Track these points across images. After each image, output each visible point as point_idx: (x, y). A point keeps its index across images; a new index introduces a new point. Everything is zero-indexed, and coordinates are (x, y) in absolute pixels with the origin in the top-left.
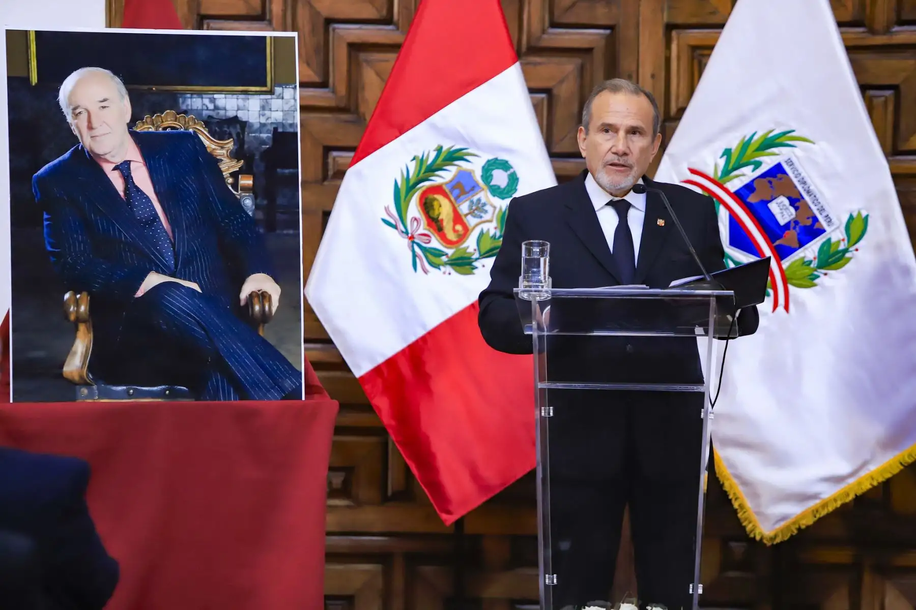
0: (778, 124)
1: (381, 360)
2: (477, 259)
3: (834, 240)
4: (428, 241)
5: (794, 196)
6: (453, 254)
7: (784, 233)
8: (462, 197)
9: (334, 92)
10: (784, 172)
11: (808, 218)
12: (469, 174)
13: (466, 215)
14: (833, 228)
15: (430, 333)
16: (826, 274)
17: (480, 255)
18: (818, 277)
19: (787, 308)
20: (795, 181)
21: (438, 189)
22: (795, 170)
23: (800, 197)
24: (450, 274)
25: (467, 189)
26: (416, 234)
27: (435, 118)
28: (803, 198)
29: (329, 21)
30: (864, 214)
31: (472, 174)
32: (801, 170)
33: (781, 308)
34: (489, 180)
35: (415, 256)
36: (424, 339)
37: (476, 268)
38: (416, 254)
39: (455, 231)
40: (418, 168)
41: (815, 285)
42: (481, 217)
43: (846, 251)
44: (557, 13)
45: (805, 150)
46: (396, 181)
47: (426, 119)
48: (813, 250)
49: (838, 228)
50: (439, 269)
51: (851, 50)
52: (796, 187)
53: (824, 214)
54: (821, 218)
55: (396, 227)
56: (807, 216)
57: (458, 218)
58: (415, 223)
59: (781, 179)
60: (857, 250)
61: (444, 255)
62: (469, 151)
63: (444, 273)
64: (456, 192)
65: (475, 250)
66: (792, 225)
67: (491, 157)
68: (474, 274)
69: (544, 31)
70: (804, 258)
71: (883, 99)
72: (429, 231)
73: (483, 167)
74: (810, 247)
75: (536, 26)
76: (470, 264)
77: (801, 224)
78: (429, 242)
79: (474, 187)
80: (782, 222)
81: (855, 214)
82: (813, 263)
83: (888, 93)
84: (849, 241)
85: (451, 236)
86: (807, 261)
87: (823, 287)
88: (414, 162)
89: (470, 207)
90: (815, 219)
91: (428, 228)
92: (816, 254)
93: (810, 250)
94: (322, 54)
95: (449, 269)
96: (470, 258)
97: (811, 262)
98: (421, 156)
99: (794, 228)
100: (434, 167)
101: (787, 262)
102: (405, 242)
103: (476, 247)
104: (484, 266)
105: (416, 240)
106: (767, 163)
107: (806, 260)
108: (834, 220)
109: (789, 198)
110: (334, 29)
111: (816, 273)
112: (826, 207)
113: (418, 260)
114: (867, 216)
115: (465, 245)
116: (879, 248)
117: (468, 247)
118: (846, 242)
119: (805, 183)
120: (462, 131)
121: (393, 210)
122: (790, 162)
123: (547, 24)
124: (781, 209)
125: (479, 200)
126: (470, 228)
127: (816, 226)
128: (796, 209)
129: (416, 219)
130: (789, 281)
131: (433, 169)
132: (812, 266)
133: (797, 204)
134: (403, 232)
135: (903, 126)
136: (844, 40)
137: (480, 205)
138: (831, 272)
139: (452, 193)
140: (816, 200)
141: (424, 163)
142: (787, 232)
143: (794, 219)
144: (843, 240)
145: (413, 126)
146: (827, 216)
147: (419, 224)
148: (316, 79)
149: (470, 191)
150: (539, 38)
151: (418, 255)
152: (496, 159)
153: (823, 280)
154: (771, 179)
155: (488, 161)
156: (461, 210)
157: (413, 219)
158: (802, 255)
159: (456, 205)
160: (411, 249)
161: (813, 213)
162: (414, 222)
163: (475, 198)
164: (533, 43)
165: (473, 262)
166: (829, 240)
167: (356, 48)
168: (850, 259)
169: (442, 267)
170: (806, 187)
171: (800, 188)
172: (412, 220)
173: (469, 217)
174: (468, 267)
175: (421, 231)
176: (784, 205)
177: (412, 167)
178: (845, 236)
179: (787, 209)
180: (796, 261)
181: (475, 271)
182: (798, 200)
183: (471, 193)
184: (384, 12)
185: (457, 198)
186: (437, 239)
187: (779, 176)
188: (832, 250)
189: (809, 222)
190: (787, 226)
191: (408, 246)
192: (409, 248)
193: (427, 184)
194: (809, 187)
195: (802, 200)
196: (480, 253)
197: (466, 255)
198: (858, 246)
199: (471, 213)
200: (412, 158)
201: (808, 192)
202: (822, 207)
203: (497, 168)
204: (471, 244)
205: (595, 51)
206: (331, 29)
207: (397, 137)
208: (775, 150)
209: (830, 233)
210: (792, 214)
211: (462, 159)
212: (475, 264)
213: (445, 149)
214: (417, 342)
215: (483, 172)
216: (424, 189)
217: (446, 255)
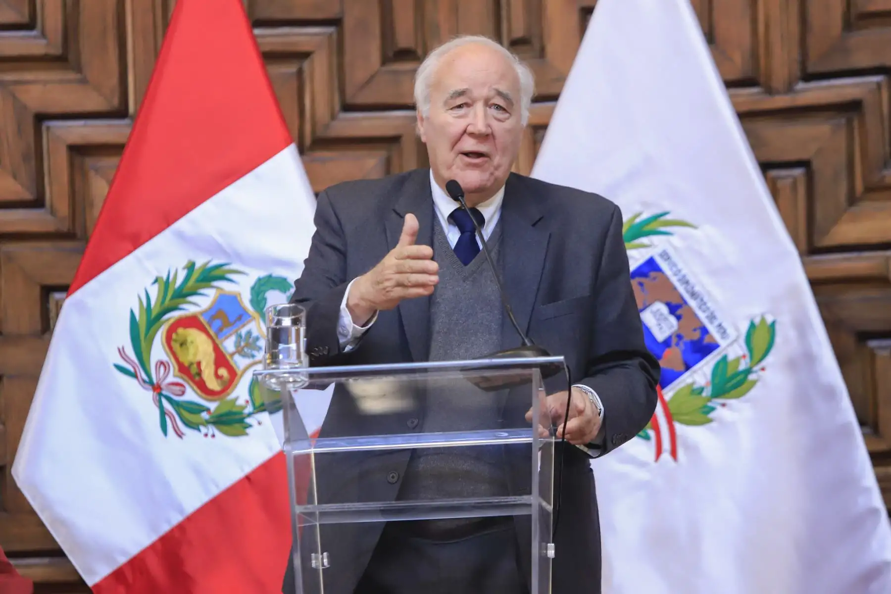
0: (646, 204)
1: (122, 560)
2: (250, 415)
3: (731, 357)
4: (180, 393)
5: (675, 301)
6: (217, 408)
7: (663, 351)
8: (225, 330)
9: (53, 212)
10: (657, 269)
11: (695, 330)
12: (234, 299)
13: (232, 355)
14: (728, 341)
15: (190, 519)
16: (723, 405)
17: (255, 407)
18: (713, 409)
19: (674, 453)
20: (674, 280)
21: (192, 322)
22: (673, 265)
23: (681, 302)
24: (213, 436)
25: (232, 318)
26: (163, 385)
27: (182, 224)
28: (685, 303)
29: (41, 118)
30: (769, 319)
31: (239, 298)
32: (680, 265)
33: (666, 456)
34: (261, 306)
35: (163, 413)
36: (181, 527)
37: (250, 426)
38: (165, 411)
39: (217, 376)
40: (162, 294)
41: (711, 421)
42: (253, 356)
43: (748, 371)
44: (349, 90)
45: (684, 238)
46: (132, 312)
47: (169, 225)
48: (705, 375)
49: (735, 341)
50: (199, 430)
51: (745, 117)
52: (675, 289)
53: (716, 323)
54: (712, 329)
55: (135, 375)
56: (693, 327)
57: (221, 360)
58: (162, 369)
59: (654, 278)
60: (763, 369)
61: (203, 411)
62: (234, 267)
63: (206, 435)
64: (217, 323)
65: (247, 402)
66: (674, 340)
67: (263, 274)
68: (247, 434)
69: (333, 117)
70: (693, 383)
71: (790, 181)
72: (182, 378)
73: (253, 288)
74: (700, 369)
75: (322, 111)
76: (241, 421)
77: (687, 339)
78: (183, 393)
79: (242, 317)
80: (660, 337)
81: (757, 321)
82: (705, 390)
83: (798, 172)
84: (751, 357)
85: (213, 384)
86: (697, 389)
87: (722, 422)
88: (156, 286)
89: (237, 344)
90: (705, 331)
91: (179, 374)
92: (709, 377)
93: (700, 372)
94: (33, 163)
95: (212, 429)
96: (241, 413)
97: (701, 390)
98: (165, 278)
99: (677, 344)
100: (185, 291)
101: (670, 391)
102: (149, 394)
103: (247, 397)
104: (260, 423)
105: (164, 392)
106: (637, 260)
107: (695, 386)
108: (731, 331)
109: (668, 305)
110: (48, 128)
111: (710, 404)
112: (717, 314)
113: (168, 419)
114: (774, 323)
115: (232, 396)
116: (792, 365)
117: (237, 399)
118: (748, 359)
119: (687, 282)
120: (220, 240)
121: (130, 352)
122: (665, 255)
123: (337, 107)
124: (658, 320)
125: (249, 333)
126: (239, 372)
127: (706, 340)
128: (679, 318)
129: (162, 363)
130: (675, 417)
131: (182, 294)
132: (704, 394)
133: (679, 312)
134: (144, 381)
135: (819, 215)
136: (735, 104)
137: (251, 340)
138: (732, 402)
139: (210, 326)
140: (703, 304)
141: (171, 286)
142: (668, 350)
143: (675, 332)
144: (744, 356)
145: (151, 237)
146: (720, 325)
147: (167, 371)
148: (28, 196)
149: (236, 321)
150: (327, 126)
151: (167, 412)
152: (270, 276)
153: (720, 413)
154: (642, 280)
155: (259, 280)
156: (225, 348)
157: (159, 364)
158: (689, 381)
159: (218, 341)
160: (158, 404)
161: (701, 323)
162: (160, 367)
163: (243, 331)
164: (320, 133)
165: (244, 418)
166: (725, 358)
167: (79, 151)
168: (754, 383)
169: (202, 428)
170: (689, 288)
171: (681, 289)
172: (156, 365)
173: (237, 357)
174: (237, 426)
175: (171, 379)
176: (662, 314)
177: (154, 292)
178: (746, 352)
179: (666, 319)
180: (682, 390)
181: (248, 431)
182: (678, 307)
183: (238, 323)
184: (116, 102)
185: (219, 331)
186: (194, 390)
187: (653, 274)
188: (730, 372)
189: (696, 336)
190: (667, 343)
191: (153, 400)
192: (155, 404)
193: (175, 315)
194: (693, 288)
195: (684, 306)
196: (254, 404)
197: (234, 410)
198: (764, 363)
199: (240, 351)
200: (153, 280)
201: (693, 295)
202: (712, 314)
203: (272, 288)
204: (241, 393)
205: (404, 139)
206: (44, 128)
207: (130, 252)
208: (644, 240)
209: (725, 349)
210: (672, 326)
211: (222, 278)
212: (248, 420)
213: (198, 264)
214: (172, 531)
215: (252, 294)
216: (172, 321)
217: (208, 410)
